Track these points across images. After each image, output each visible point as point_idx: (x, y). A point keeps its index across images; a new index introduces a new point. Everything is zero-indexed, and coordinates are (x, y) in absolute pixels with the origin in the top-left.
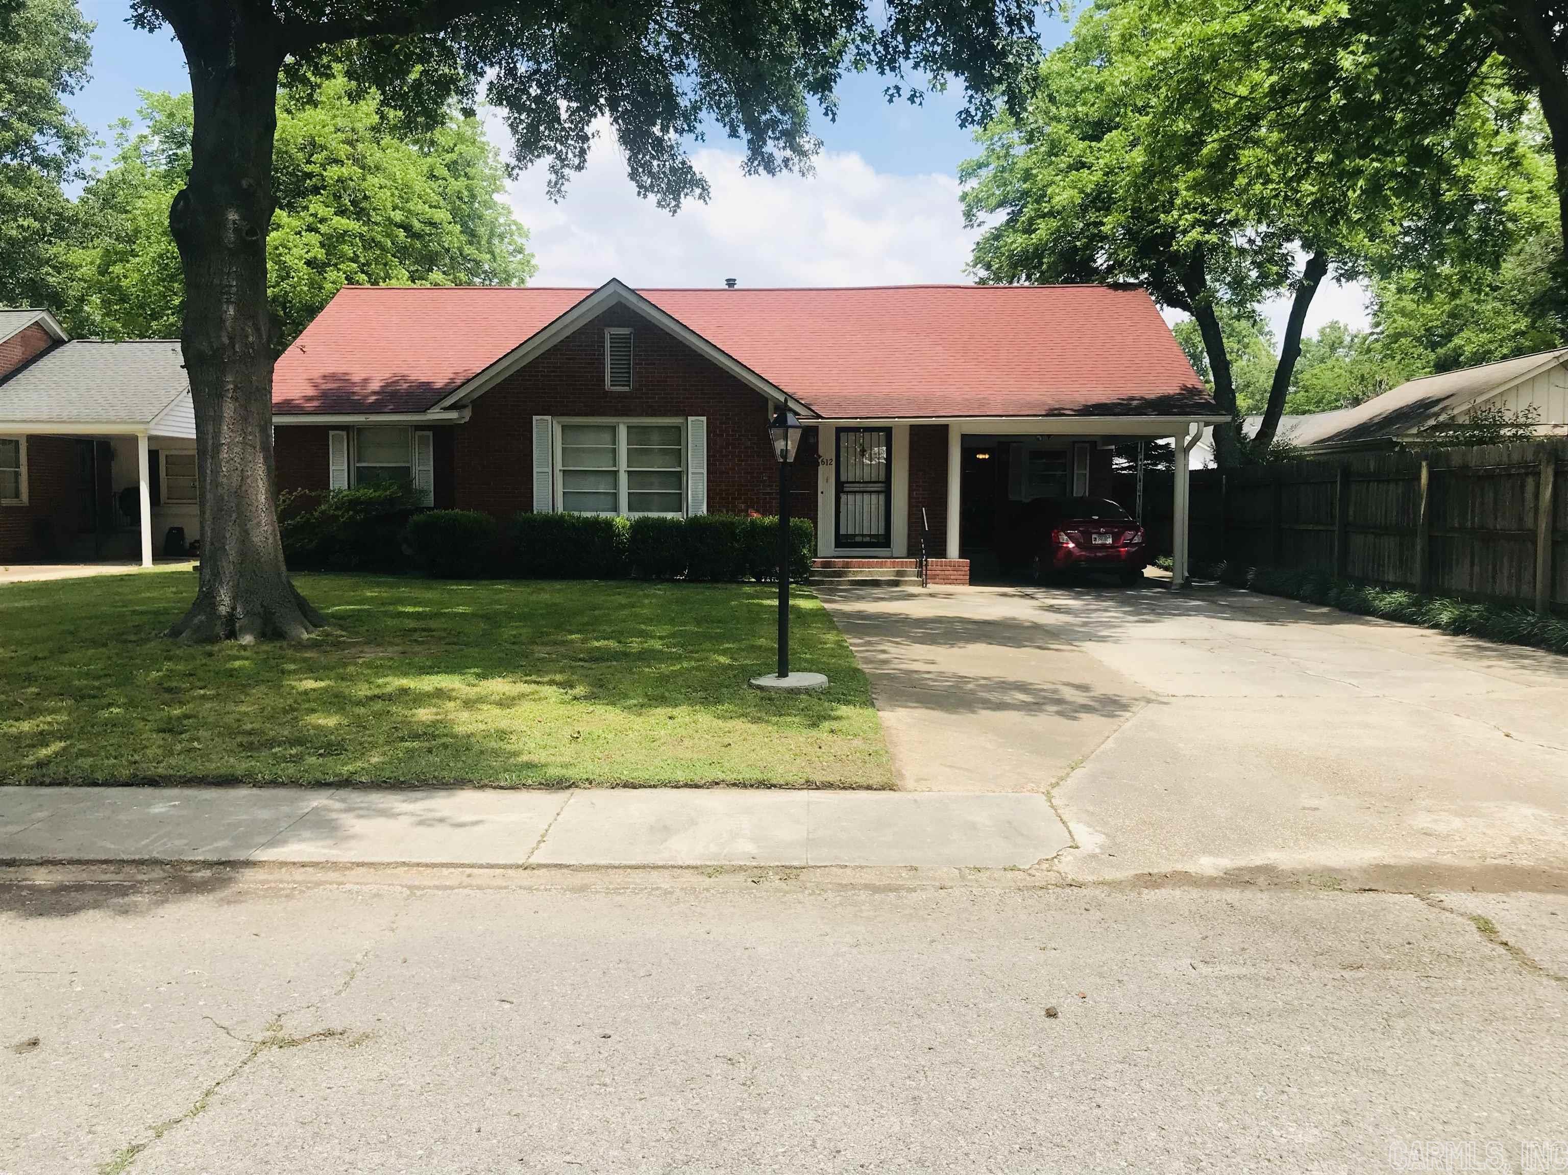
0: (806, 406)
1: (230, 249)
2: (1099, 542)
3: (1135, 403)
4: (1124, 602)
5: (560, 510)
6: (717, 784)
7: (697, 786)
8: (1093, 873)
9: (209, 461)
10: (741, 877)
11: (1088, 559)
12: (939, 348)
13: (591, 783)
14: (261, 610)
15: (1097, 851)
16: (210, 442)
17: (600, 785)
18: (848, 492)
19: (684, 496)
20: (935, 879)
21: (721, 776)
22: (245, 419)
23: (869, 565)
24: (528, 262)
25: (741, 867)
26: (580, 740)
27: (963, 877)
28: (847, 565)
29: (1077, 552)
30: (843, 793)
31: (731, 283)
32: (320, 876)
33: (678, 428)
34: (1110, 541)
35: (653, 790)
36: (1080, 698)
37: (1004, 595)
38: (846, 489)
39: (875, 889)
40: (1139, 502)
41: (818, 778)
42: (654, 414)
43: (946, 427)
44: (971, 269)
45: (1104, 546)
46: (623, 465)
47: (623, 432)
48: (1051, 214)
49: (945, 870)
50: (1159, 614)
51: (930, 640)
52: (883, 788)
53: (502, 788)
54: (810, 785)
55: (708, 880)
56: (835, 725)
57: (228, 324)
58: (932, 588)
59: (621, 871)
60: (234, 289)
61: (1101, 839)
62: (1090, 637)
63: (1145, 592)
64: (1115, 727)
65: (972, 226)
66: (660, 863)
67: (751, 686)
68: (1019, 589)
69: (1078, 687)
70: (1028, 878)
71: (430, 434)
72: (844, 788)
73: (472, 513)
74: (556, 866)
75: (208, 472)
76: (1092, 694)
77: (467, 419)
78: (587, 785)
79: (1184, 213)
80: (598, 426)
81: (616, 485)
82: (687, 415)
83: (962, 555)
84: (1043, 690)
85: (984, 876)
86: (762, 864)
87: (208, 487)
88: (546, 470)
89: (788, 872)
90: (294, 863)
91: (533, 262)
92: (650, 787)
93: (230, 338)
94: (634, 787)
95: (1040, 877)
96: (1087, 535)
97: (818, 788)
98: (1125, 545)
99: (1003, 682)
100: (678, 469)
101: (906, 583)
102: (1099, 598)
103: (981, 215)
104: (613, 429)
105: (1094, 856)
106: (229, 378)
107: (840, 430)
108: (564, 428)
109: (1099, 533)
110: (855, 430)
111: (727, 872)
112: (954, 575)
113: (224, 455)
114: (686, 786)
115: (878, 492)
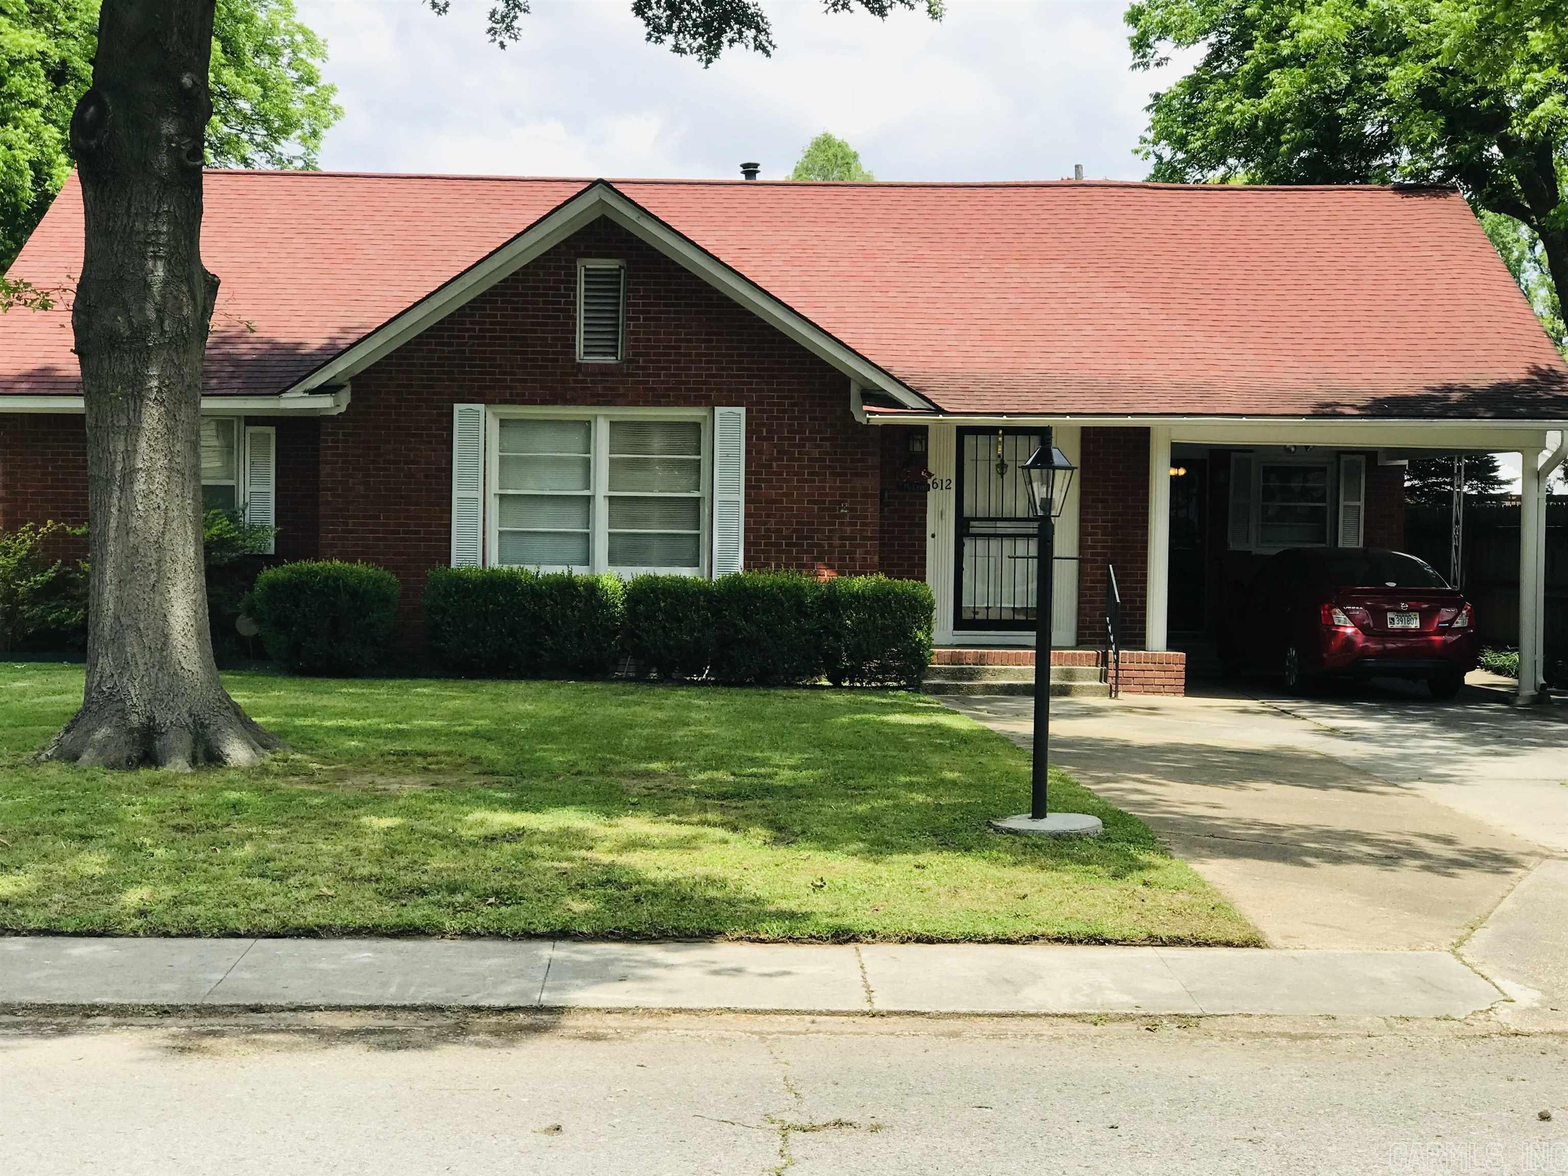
0: (916, 392)
1: (161, 179)
2: (1398, 625)
3: (1455, 396)
4: (1450, 724)
5: (494, 562)
6: (1036, 938)
7: (1010, 941)
8: (1538, 1025)
9: (116, 494)
10: (1129, 1025)
11: (1379, 655)
12: (1121, 294)
13: (874, 937)
14: (190, 721)
15: (1536, 1005)
16: (119, 467)
17: (886, 938)
18: (976, 536)
19: (704, 539)
20: (1358, 1028)
21: (1041, 930)
22: (170, 431)
23: (1007, 661)
24: (325, 101)
25: (1126, 1015)
26: (825, 888)
27: (1390, 1027)
28: (981, 660)
29: (1360, 640)
30: (1196, 950)
31: (750, 170)
32: (636, 1022)
33: (696, 427)
34: (1415, 624)
35: (955, 945)
36: (1447, 852)
37: (1245, 711)
38: (972, 530)
39: (1293, 1037)
40: (1456, 558)
41: (1162, 932)
42: (656, 402)
43: (1145, 432)
44: (1150, 147)
45: (1405, 633)
46: (601, 488)
47: (602, 433)
48: (1295, 60)
49: (1368, 1019)
50: (1510, 743)
51: (1186, 776)
52: (1246, 944)
53: (762, 941)
54: (1153, 940)
55: (1093, 1027)
56: (1146, 875)
57: (156, 289)
58: (1126, 698)
59: (986, 1019)
60: (163, 239)
61: (1537, 995)
62: (1422, 776)
63: (1474, 709)
64: (1508, 887)
65: (1146, 65)
66: (1032, 1011)
67: (997, 830)
68: (1267, 703)
69: (1436, 839)
70: (1465, 1027)
71: (271, 430)
72: (1198, 945)
73: (359, 567)
74: (909, 1013)
75: (114, 510)
76: (1460, 847)
77: (343, 409)
78: (870, 939)
79: (1531, 71)
80: (560, 422)
81: (588, 520)
82: (712, 404)
83: (1172, 643)
84: (1389, 841)
85: (1414, 1026)
86: (1151, 1013)
87: (112, 534)
88: (473, 494)
89: (1184, 1021)
90: (598, 1010)
91: (334, 101)
92: (951, 942)
93: (158, 311)
94: (930, 941)
95: (1479, 1026)
96: (1379, 615)
97: (1164, 944)
98: (1442, 631)
99: (1328, 831)
100: (696, 494)
101: (1083, 691)
102: (1403, 717)
103: (1164, 47)
104: (586, 426)
105: (1533, 1010)
106: (154, 371)
107: (962, 431)
108: (503, 423)
109: (1399, 611)
110: (990, 431)
111: (1112, 1020)
112: (1159, 677)
113: (140, 486)
114: (997, 940)
115: (1028, 536)
